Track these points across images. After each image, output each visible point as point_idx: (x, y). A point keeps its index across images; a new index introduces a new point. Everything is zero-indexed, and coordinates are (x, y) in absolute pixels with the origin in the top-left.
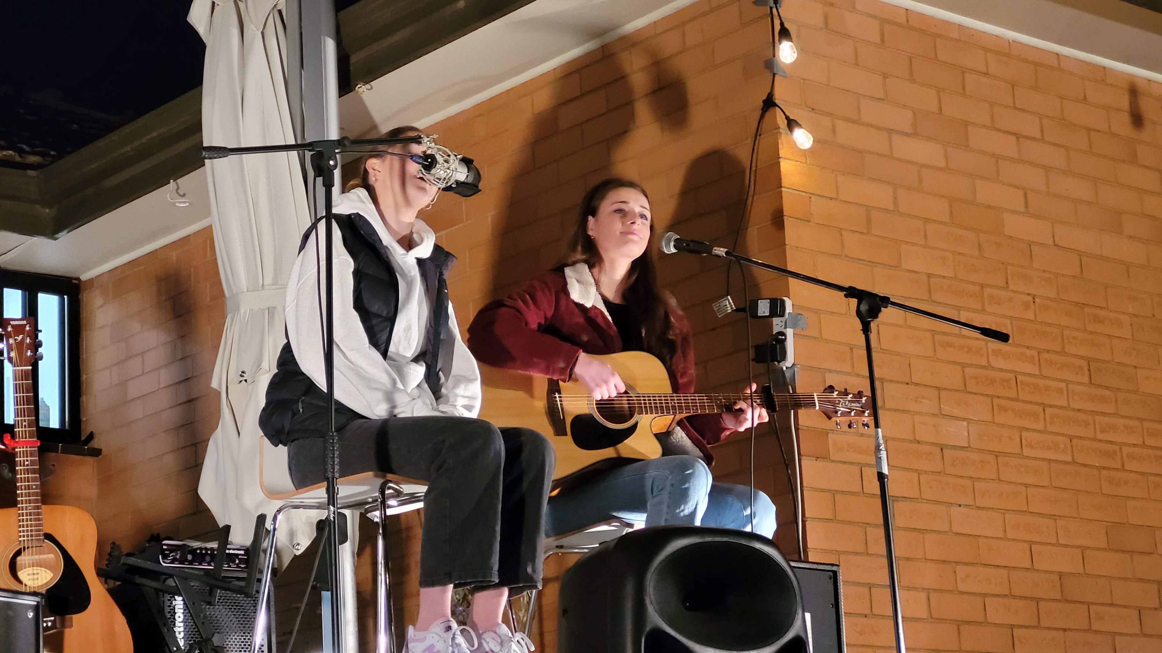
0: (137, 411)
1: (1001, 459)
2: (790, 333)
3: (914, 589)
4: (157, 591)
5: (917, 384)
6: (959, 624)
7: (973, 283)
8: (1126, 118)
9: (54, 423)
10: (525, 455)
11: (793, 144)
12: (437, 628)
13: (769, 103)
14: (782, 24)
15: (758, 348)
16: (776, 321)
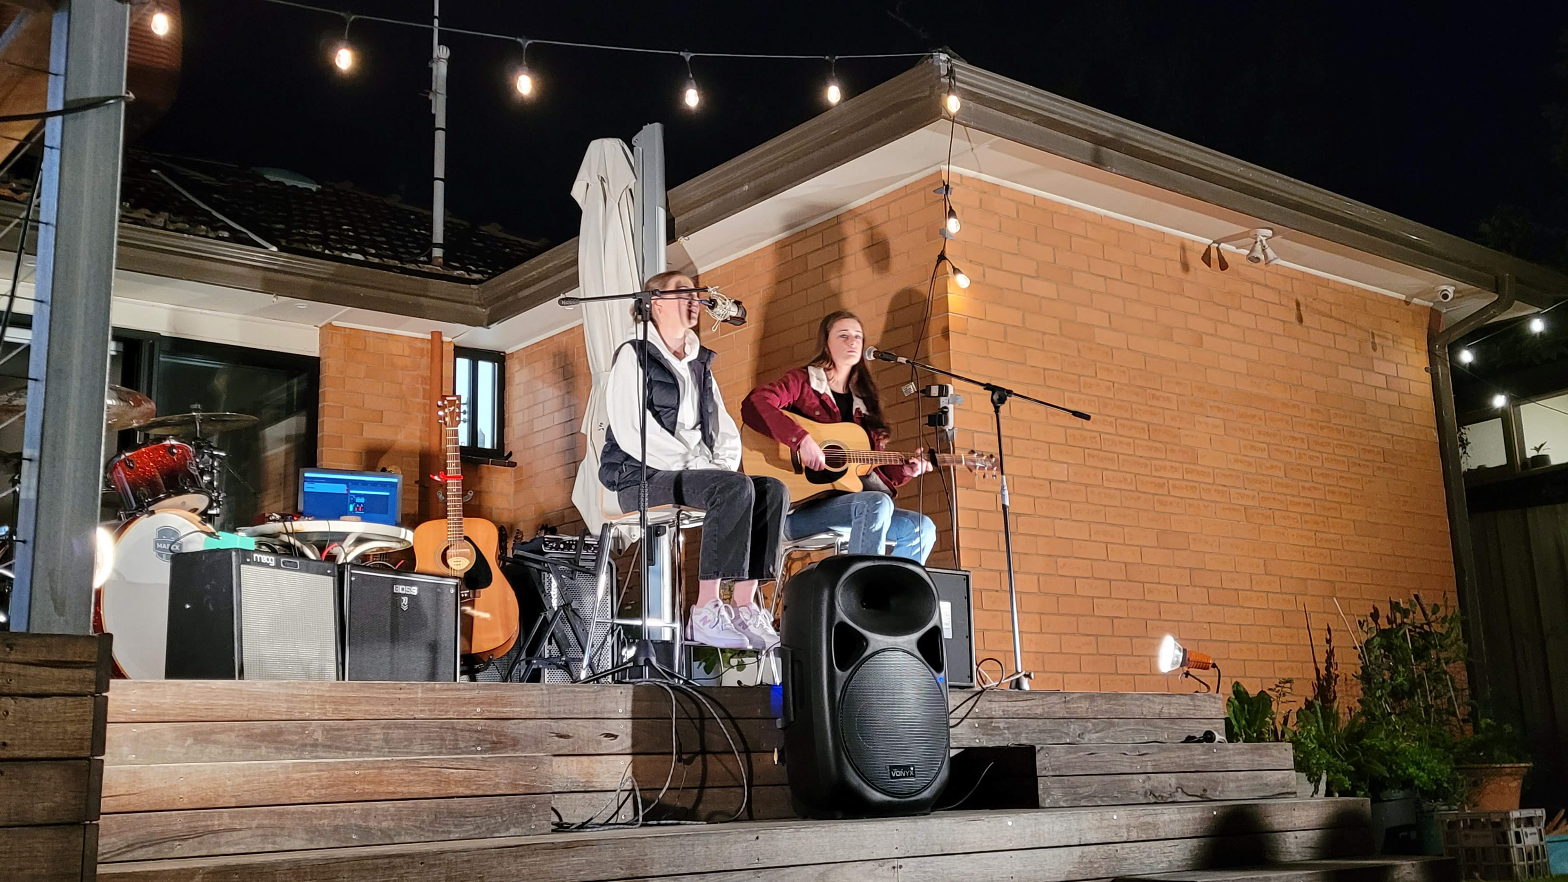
0: (539, 439)
1: (1089, 489)
2: (951, 407)
3: (1029, 573)
4: (539, 571)
5: (1034, 440)
6: (1058, 596)
7: (1074, 374)
8: (1179, 265)
9: (488, 446)
10: (768, 497)
11: (956, 284)
12: (710, 605)
13: (942, 257)
14: (950, 207)
15: (930, 417)
16: (942, 399)
